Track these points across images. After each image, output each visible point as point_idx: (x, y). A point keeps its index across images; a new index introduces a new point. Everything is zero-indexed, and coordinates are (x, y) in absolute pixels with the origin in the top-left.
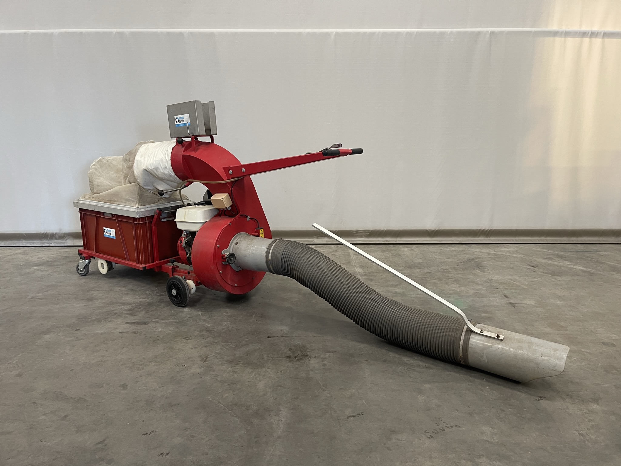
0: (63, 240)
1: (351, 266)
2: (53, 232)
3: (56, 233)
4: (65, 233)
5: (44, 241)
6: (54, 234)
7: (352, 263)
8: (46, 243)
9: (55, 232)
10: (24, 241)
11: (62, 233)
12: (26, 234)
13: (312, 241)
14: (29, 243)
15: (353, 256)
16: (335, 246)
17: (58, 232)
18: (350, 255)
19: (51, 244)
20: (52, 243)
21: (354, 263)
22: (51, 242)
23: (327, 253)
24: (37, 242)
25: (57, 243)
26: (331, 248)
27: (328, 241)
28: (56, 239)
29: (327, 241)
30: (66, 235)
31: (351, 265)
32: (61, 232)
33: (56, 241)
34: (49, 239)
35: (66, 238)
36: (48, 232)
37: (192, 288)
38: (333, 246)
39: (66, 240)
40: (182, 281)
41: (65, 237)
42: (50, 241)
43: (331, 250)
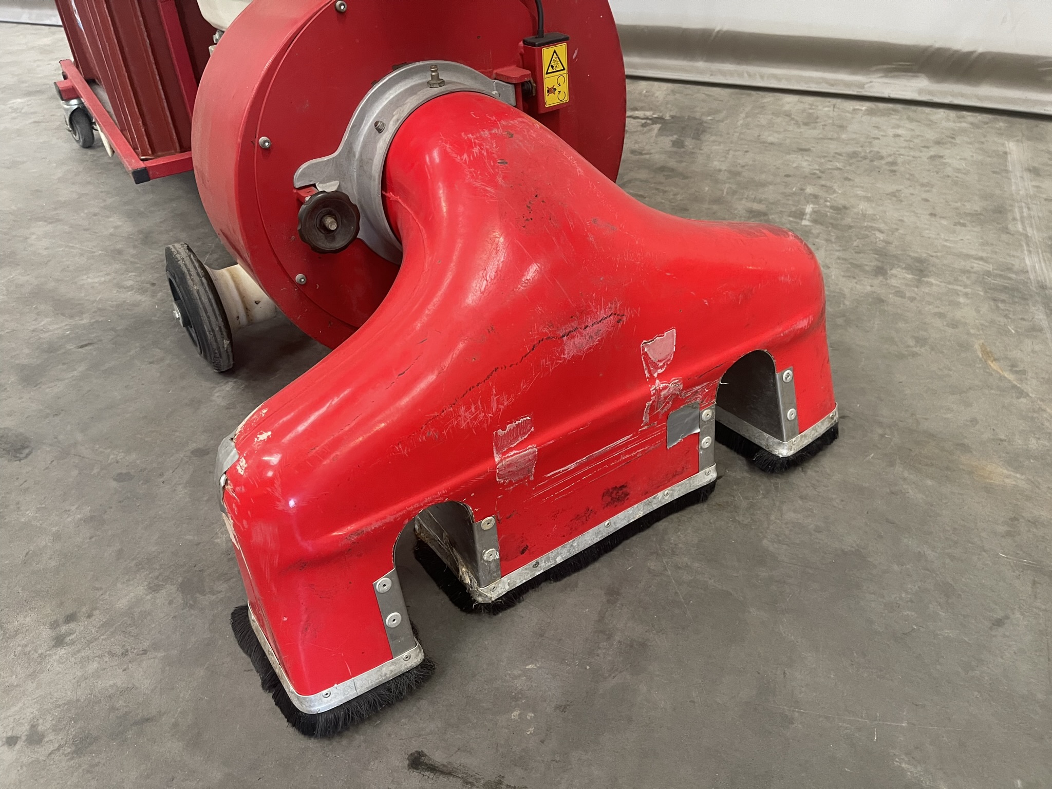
1: (1004, 237)
7: (1014, 219)
13: (862, 86)
15: (1022, 177)
16: (952, 114)
18: (1007, 171)
21: (1023, 222)
23: (912, 145)
26: (931, 124)
27: (930, 93)
29: (920, 92)
31: (1006, 230)
37: (257, 303)
38: (941, 113)
40: (190, 282)
43: (931, 135)
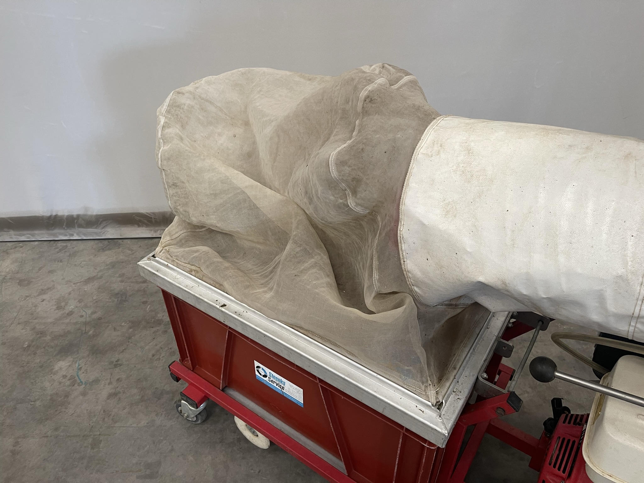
0: (96, 228)
2: (73, 214)
3: (78, 216)
4: (97, 216)
5: (56, 231)
6: (75, 216)
8: (61, 234)
9: (75, 213)
10: (12, 232)
11: (91, 216)
12: (11, 218)
14: (24, 235)
17: (81, 212)
19: (72, 235)
20: (75, 235)
22: (71, 233)
24: (42, 234)
25: (85, 235)
28: (80, 226)
30: (101, 220)
32: (90, 213)
33: (81, 230)
34: (64, 227)
35: (102, 225)
36: (60, 214)
39: (103, 228)
41: (100, 224)
42: (70, 231)
